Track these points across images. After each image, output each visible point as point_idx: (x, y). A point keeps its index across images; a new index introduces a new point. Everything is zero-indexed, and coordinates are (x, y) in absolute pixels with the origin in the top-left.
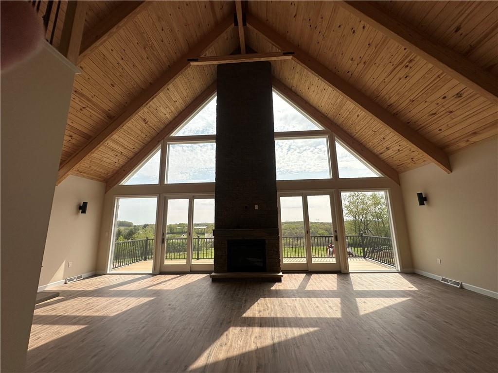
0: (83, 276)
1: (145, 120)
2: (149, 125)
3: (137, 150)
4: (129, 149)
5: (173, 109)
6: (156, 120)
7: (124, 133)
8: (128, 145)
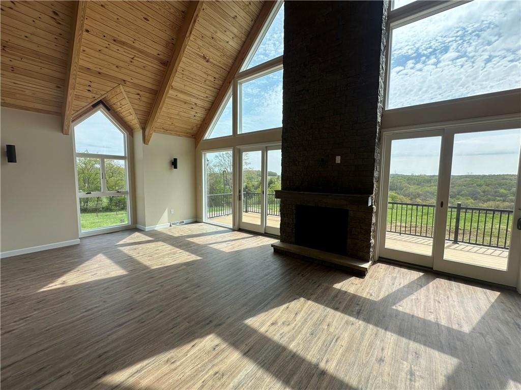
0: (185, 221)
1: (204, 58)
2: (211, 63)
3: (211, 98)
4: (202, 98)
5: (235, 31)
6: (219, 54)
7: (187, 80)
8: (198, 93)
